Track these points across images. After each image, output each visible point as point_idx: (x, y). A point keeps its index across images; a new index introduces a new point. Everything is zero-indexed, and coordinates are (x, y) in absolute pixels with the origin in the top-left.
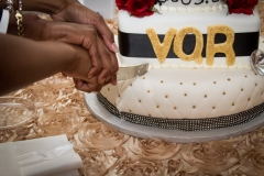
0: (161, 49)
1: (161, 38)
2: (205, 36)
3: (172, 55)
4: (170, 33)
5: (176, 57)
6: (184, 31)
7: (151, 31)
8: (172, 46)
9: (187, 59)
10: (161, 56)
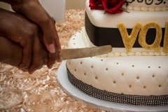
0: (129, 40)
1: (129, 31)
2: (163, 29)
3: (137, 45)
4: (137, 27)
5: (140, 47)
6: (148, 25)
7: (122, 26)
8: (138, 38)
9: (149, 48)
10: (128, 46)
